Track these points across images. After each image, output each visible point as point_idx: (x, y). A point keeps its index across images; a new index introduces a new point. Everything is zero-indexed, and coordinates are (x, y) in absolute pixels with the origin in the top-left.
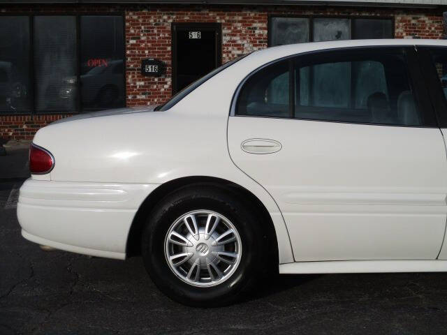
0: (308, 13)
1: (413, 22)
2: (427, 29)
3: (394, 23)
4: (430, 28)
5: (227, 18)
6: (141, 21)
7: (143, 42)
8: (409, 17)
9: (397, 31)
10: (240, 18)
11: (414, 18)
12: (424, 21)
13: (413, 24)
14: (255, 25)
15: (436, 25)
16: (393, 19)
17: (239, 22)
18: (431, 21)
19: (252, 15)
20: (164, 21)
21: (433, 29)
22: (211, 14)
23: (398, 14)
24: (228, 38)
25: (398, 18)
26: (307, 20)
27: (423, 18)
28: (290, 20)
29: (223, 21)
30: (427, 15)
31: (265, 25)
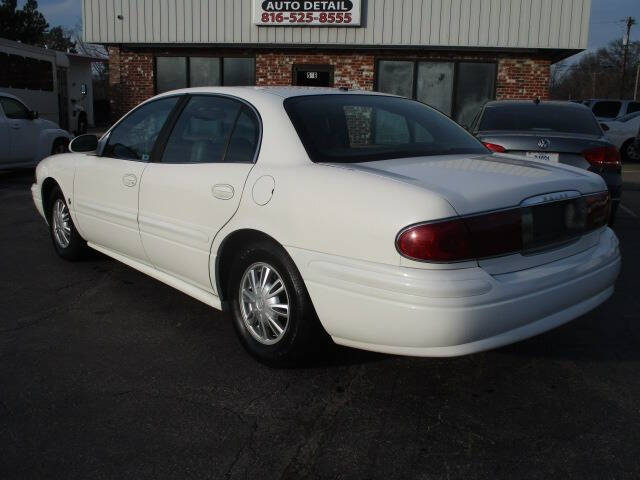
0: (411, 57)
1: (518, 65)
2: (532, 73)
3: (497, 66)
4: (535, 72)
5: (339, 61)
6: (268, 62)
7: (269, 80)
8: (514, 61)
9: (499, 74)
10: (350, 61)
11: (518, 62)
12: (530, 65)
13: (518, 68)
14: (362, 67)
15: (543, 69)
16: (496, 63)
17: (350, 64)
18: (537, 65)
19: (361, 58)
20: (287, 63)
21: (539, 73)
22: (325, 57)
23: (502, 58)
24: (339, 79)
25: (502, 62)
26: (412, 64)
27: (529, 62)
28: (397, 63)
29: (335, 64)
30: (533, 59)
31: (372, 67)
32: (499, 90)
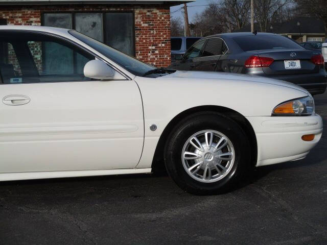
0: (70, 10)
1: (148, 14)
2: (159, 19)
3: (134, 15)
4: (161, 18)
5: (11, 15)
8: (145, 11)
9: (136, 21)
10: (20, 15)
11: (148, 11)
12: (156, 13)
13: (148, 16)
14: (31, 19)
15: (165, 15)
16: (133, 12)
17: (20, 17)
18: (161, 13)
19: (29, 12)
21: (163, 18)
23: (137, 8)
25: (137, 11)
26: (70, 15)
27: (155, 11)
28: (58, 15)
29: (8, 17)
30: (158, 9)
31: (39, 19)
32: (137, 32)
